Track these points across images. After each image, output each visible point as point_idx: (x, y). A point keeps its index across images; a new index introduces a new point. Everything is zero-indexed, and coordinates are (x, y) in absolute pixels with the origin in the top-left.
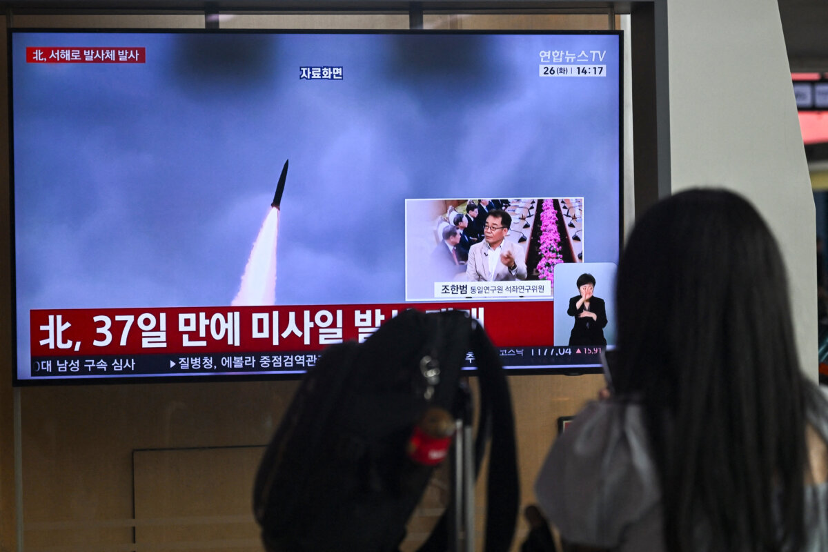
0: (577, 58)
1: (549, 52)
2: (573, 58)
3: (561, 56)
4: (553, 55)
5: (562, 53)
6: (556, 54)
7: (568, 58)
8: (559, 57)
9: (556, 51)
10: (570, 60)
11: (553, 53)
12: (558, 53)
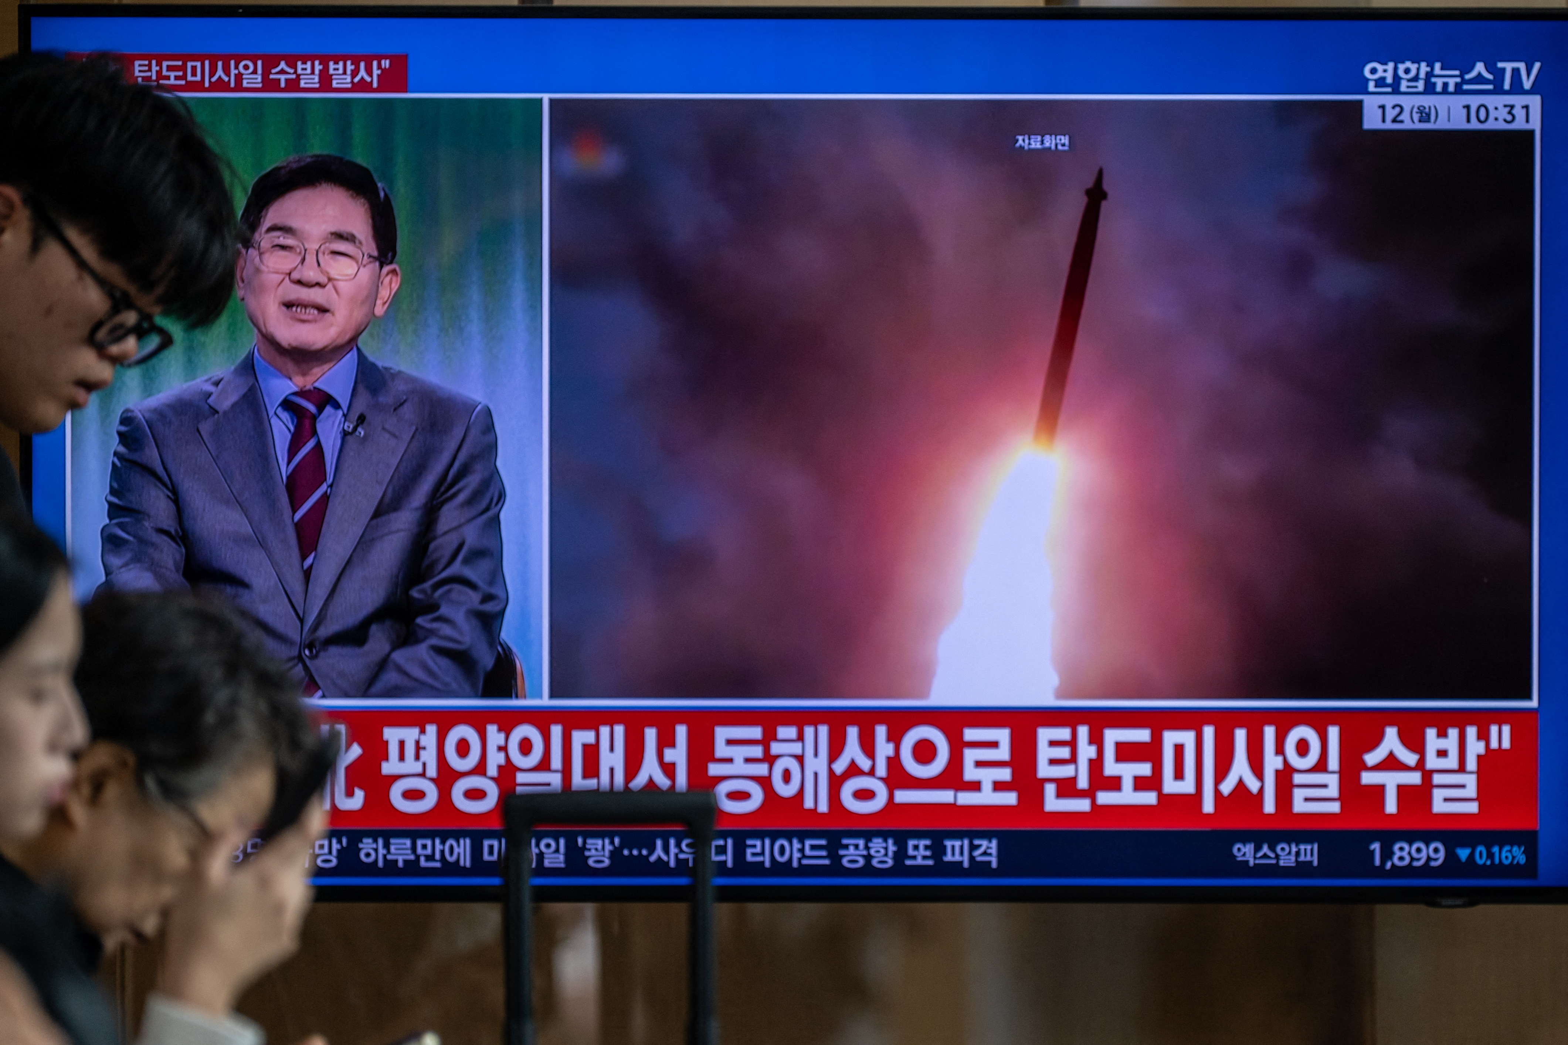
0: (1464, 82)
1: (1391, 65)
2: (1452, 82)
3: (1422, 75)
4: (1401, 73)
5: (1424, 68)
6: (1407, 71)
7: (1439, 83)
8: (1416, 79)
9: (1408, 64)
10: (1445, 85)
11: (1401, 67)
12: (1413, 67)
